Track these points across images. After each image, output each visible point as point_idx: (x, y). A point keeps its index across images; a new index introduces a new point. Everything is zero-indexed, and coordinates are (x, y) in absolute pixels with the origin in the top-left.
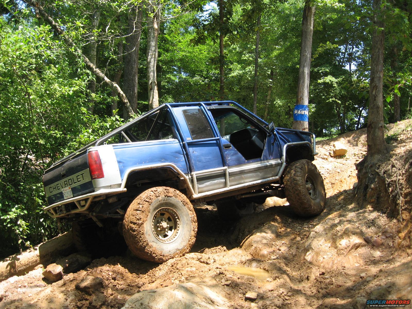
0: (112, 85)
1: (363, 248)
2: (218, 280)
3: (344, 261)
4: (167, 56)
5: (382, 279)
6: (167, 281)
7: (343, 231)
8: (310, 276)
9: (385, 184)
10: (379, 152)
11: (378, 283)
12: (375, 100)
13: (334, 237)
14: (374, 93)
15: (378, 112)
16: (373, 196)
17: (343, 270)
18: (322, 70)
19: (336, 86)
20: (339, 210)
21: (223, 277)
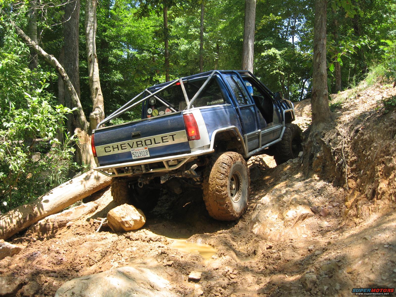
0: (50, 58)
1: (311, 218)
2: (159, 260)
3: (291, 233)
4: (112, 31)
5: (331, 253)
6: (106, 263)
7: (290, 202)
8: (257, 250)
9: (331, 153)
10: (324, 120)
11: (327, 256)
12: (319, 67)
13: (281, 208)
14: (317, 60)
15: (322, 79)
16: (319, 165)
17: (291, 243)
18: (265, 43)
19: (279, 58)
20: (286, 180)
21: (165, 256)
